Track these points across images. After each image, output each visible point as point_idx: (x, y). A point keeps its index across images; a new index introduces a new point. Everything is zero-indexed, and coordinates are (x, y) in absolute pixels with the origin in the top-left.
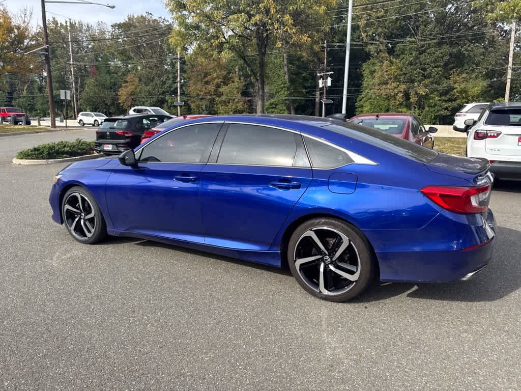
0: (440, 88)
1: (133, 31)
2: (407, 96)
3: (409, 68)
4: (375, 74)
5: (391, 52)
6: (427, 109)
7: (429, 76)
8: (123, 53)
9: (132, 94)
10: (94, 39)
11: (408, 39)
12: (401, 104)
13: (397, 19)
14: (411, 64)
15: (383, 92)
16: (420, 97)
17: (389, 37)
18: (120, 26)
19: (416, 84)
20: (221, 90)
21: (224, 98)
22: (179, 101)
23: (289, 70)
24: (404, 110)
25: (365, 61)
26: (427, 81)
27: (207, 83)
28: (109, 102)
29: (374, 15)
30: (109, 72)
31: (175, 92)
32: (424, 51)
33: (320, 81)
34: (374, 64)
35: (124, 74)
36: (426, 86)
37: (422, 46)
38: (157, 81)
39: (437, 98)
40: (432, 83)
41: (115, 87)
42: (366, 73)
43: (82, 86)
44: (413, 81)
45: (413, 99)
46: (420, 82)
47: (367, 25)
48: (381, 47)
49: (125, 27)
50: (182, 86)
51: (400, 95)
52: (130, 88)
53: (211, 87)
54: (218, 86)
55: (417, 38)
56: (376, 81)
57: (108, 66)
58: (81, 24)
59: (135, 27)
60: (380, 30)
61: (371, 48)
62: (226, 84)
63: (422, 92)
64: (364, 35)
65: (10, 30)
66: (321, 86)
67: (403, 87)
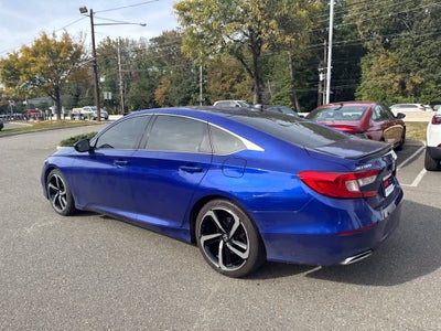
0: (436, 76)
1: (166, 43)
2: (403, 85)
3: (405, 60)
4: (373, 67)
5: (387, 46)
6: (423, 96)
7: (424, 66)
8: (158, 61)
9: (166, 93)
10: (137, 51)
11: (403, 34)
12: (397, 93)
13: (392, 16)
14: (406, 55)
15: (380, 83)
16: (416, 86)
17: (385, 33)
18: (156, 40)
19: (411, 74)
20: (235, 87)
21: (237, 93)
22: (201, 98)
23: (293, 67)
24: (400, 98)
25: (363, 56)
26: (422, 71)
27: (224, 82)
28: (147, 101)
29: (370, 14)
30: (148, 77)
31: (198, 91)
32: (419, 44)
33: (321, 75)
34: (371, 58)
35: (159, 78)
36: (422, 75)
37: (418, 39)
38: (185, 82)
39: (433, 86)
40: (428, 72)
41: (152, 88)
42: (363, 67)
43: (128, 89)
44: (409, 72)
45: (409, 88)
46: (415, 71)
47: (363, 24)
48: (378, 42)
49: (160, 40)
50: (203, 86)
51: (396, 84)
52: (164, 89)
53: (227, 85)
54: (233, 84)
55: (412, 33)
56: (374, 73)
57: (147, 72)
58: (128, 41)
59: (168, 40)
60: (376, 27)
61: (368, 44)
62: (239, 82)
63: (418, 80)
64: (361, 33)
65: (70, 48)
66: (321, 79)
67: (398, 77)
